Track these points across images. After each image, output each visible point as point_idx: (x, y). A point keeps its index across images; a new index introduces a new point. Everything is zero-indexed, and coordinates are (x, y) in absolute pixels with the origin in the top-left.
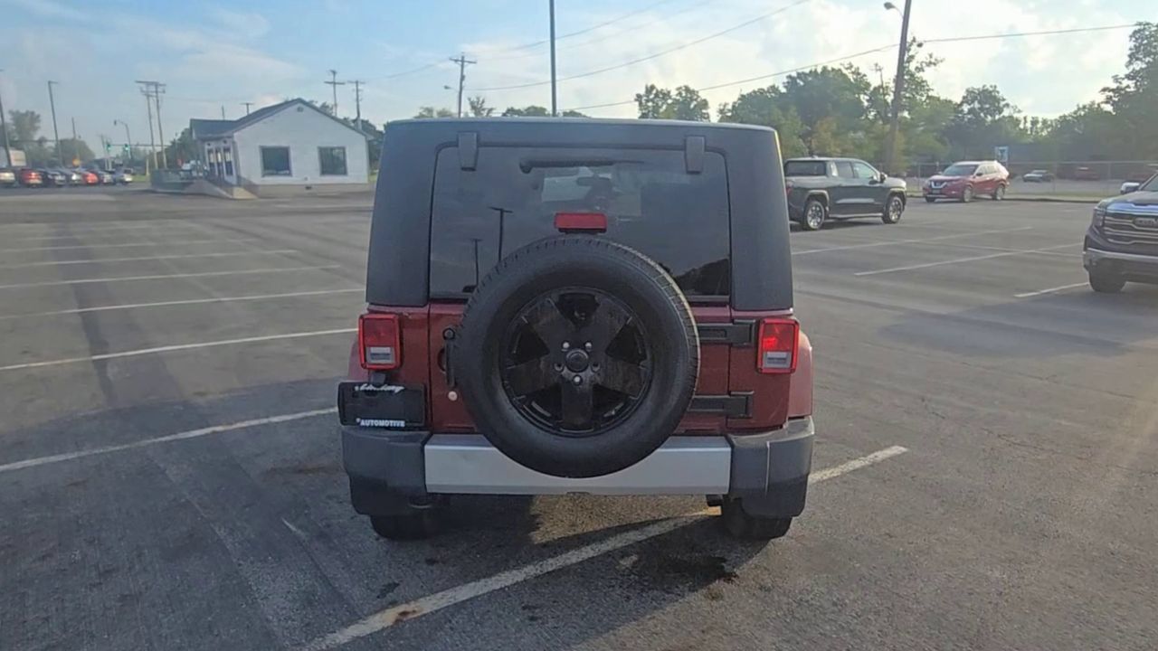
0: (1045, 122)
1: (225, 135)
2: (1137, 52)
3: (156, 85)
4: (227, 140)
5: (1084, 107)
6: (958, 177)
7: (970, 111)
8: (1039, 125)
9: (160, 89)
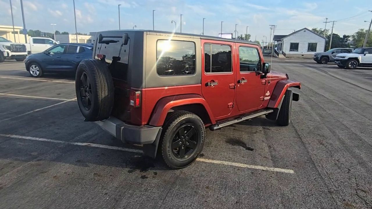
1: (281, 39)
3: (274, 26)
4: (282, 41)
9: (275, 27)
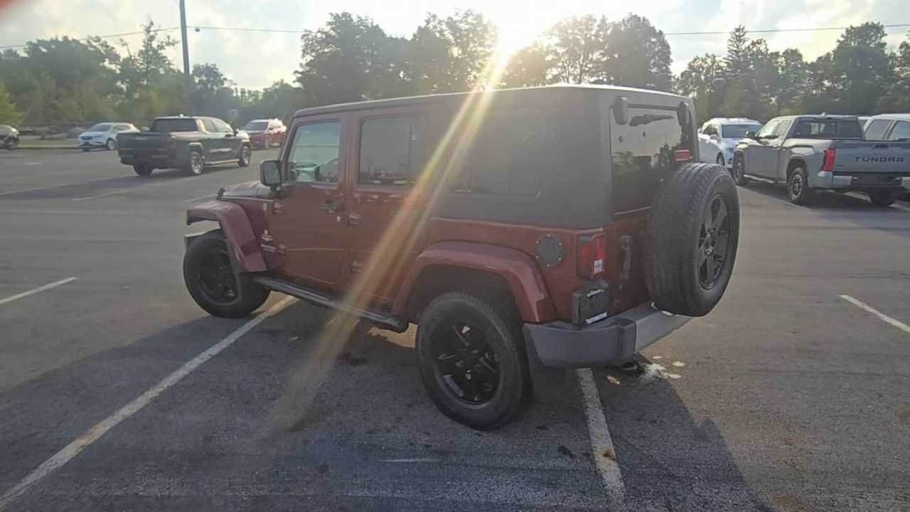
0: (249, 92)
2: (307, 49)
5: (278, 84)
6: (258, 132)
7: (201, 82)
8: (247, 94)
